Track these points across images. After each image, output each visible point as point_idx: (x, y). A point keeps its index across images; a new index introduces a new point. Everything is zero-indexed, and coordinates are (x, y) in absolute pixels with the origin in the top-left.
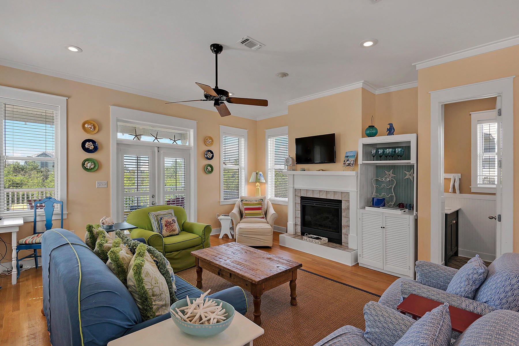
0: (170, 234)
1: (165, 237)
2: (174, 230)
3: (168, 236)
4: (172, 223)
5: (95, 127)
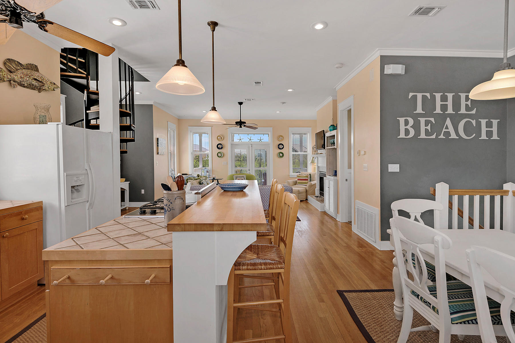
5: (222, 138)
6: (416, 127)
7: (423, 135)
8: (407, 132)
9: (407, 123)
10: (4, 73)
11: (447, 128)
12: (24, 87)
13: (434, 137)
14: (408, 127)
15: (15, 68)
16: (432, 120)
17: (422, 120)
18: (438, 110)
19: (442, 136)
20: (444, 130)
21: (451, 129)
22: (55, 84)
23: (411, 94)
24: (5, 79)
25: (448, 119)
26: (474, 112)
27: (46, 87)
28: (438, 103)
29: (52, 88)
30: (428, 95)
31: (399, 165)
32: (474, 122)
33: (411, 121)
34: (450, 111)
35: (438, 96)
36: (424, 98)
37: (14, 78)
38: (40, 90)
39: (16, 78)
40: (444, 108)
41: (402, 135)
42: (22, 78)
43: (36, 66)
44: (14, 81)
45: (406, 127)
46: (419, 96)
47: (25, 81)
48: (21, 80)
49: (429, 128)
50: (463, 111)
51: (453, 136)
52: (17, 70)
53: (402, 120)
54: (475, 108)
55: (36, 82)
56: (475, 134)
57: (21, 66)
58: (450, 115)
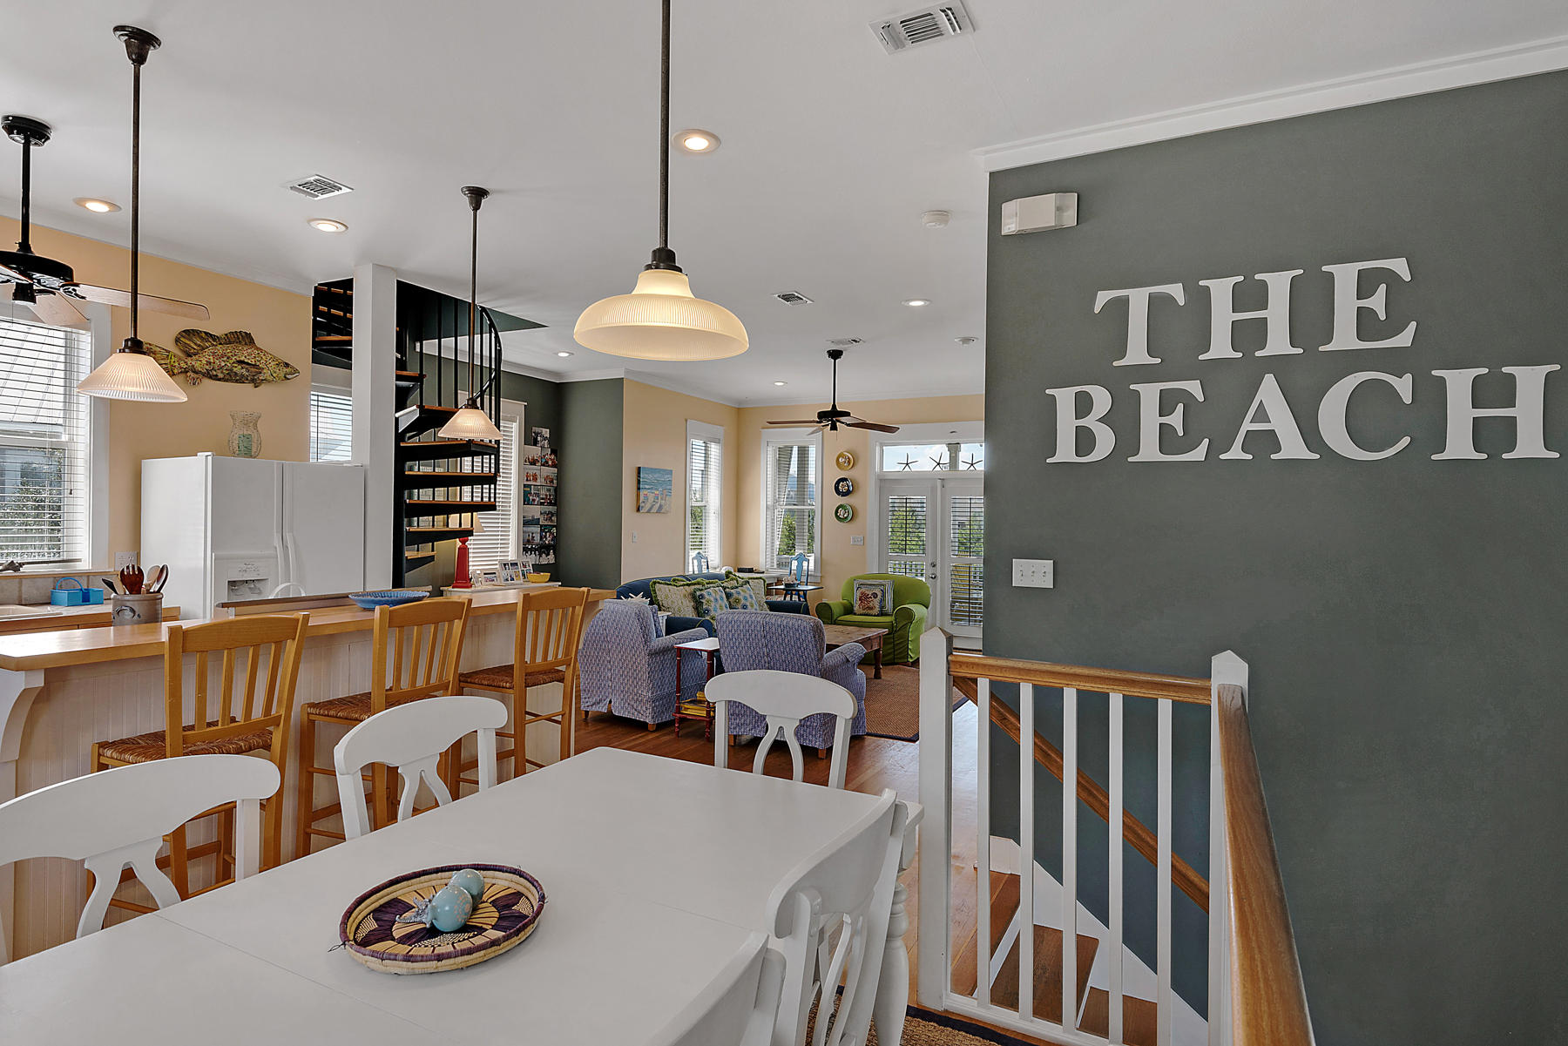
0: (864, 612)
1: (858, 614)
2: (871, 609)
3: (860, 614)
4: (870, 597)
5: (849, 460)
6: (1124, 419)
7: (1149, 450)
8: (1085, 440)
9: (1083, 405)
10: (173, 360)
11: (1261, 415)
12: (219, 380)
13: (1198, 454)
14: (1089, 422)
15: (199, 346)
16: (1194, 387)
17: (1149, 394)
18: (1221, 347)
19: (1236, 453)
20: (1247, 426)
21: (1282, 422)
22: (287, 365)
23: (1103, 297)
24: (176, 371)
25: (1269, 381)
26: (1404, 339)
27: (266, 374)
28: (1223, 317)
29: (282, 375)
30: (1176, 291)
31: (1052, 561)
32: (1404, 386)
33: (1102, 399)
34: (1278, 342)
35: (1221, 290)
36: (1158, 305)
37: (193, 366)
38: (256, 383)
39: (197, 365)
40: (1249, 335)
41: (1065, 452)
42: (210, 363)
43: (248, 335)
44: (196, 372)
45: (1081, 422)
46: (1139, 299)
47: (216, 368)
48: (207, 367)
49: (1176, 419)
50: (1345, 337)
51: (1293, 447)
52: (203, 349)
53: (1065, 398)
54: (1413, 325)
55: (242, 368)
56: (1406, 440)
57: (214, 340)
58: (1277, 365)
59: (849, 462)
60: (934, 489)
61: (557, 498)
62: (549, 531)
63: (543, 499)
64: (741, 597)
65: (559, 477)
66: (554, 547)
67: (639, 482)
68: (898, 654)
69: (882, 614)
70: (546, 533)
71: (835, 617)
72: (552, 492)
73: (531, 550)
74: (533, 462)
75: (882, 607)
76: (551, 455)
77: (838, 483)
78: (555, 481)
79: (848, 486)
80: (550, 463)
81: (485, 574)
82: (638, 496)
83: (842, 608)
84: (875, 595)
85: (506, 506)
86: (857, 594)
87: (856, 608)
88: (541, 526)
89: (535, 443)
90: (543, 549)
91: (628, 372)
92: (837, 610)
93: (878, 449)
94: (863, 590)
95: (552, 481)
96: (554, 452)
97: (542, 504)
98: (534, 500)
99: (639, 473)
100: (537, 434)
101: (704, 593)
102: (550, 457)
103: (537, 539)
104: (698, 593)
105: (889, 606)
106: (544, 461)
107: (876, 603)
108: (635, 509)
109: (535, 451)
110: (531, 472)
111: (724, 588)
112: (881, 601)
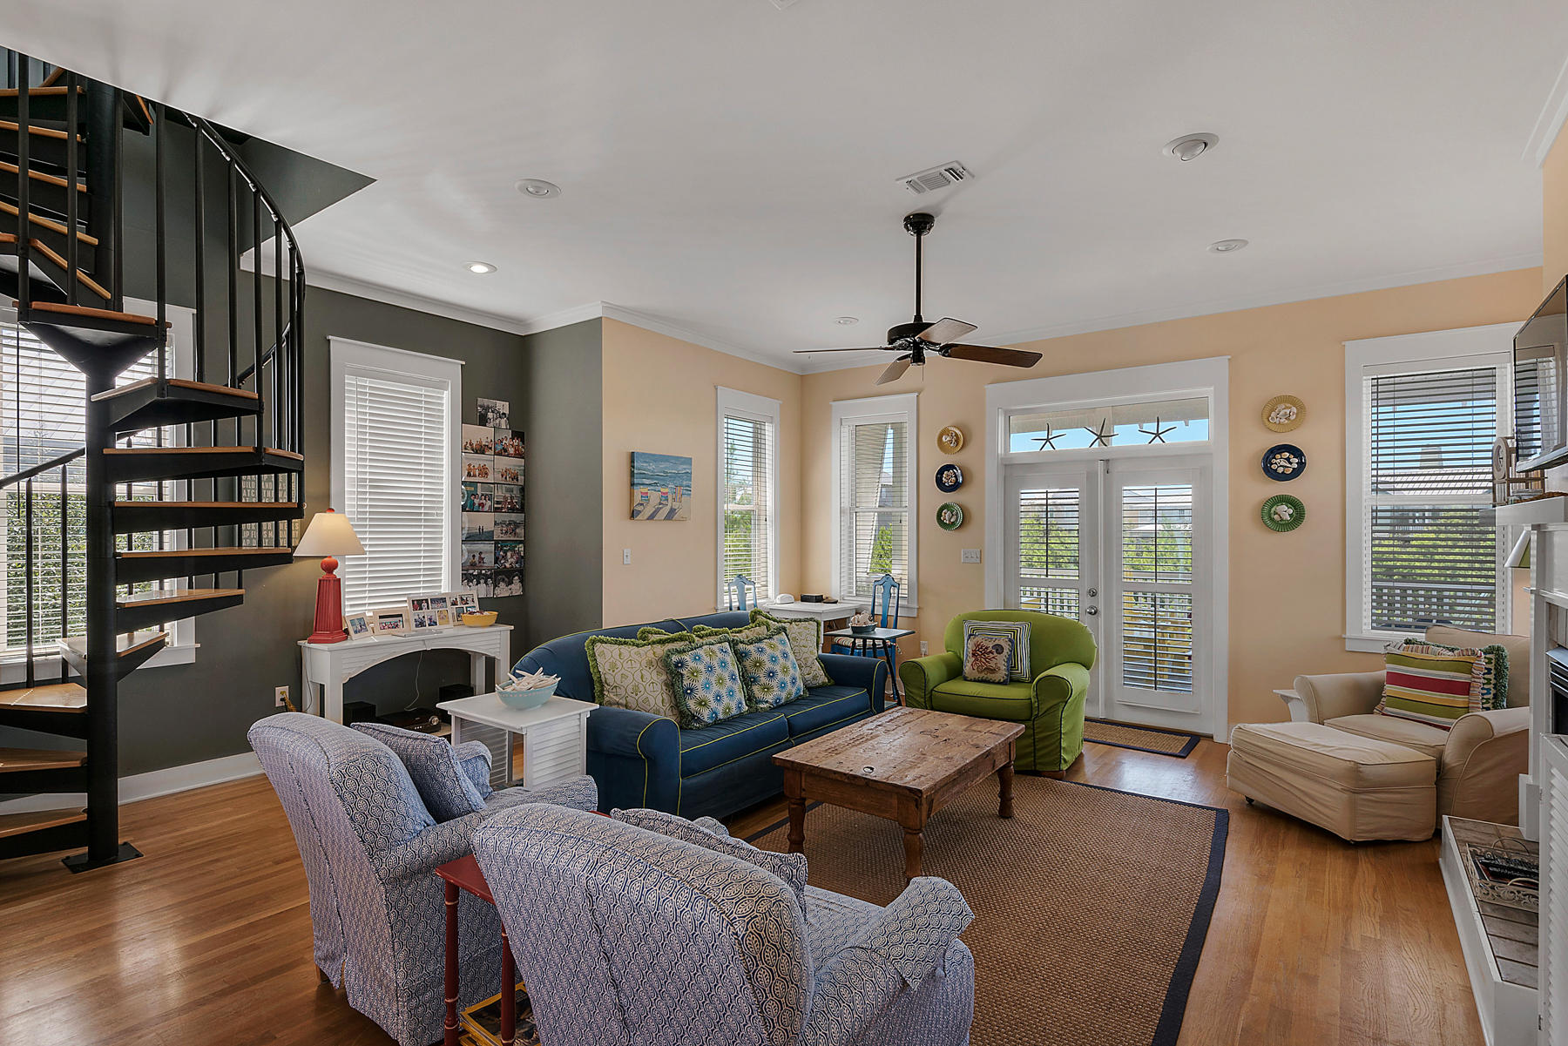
0: (981, 675)
1: (971, 680)
2: (993, 671)
3: (975, 681)
4: (991, 652)
5: (958, 438)
59: (957, 441)
60: (1092, 477)
61: (522, 502)
62: (512, 550)
63: (498, 503)
64: (765, 658)
65: (526, 471)
66: (521, 572)
67: (632, 474)
68: (1042, 756)
69: (1012, 680)
70: (505, 552)
71: (931, 686)
72: (516, 492)
73: (478, 578)
74: (481, 450)
75: (1012, 667)
76: (513, 439)
77: (941, 472)
78: (521, 478)
79: (956, 477)
80: (511, 451)
81: (380, 617)
82: (632, 495)
83: (944, 669)
84: (999, 649)
85: (432, 514)
86: (969, 646)
87: (967, 669)
88: (497, 542)
89: (483, 421)
90: (500, 575)
91: (608, 307)
92: (933, 674)
93: (1001, 420)
94: (979, 639)
95: (515, 478)
96: (518, 435)
97: (496, 510)
98: (482, 505)
99: (633, 461)
100: (487, 409)
101: (687, 657)
102: (512, 444)
103: (489, 560)
104: (675, 658)
105: (1024, 666)
106: (499, 448)
107: (1000, 662)
108: (628, 515)
109: (484, 434)
110: (476, 464)
111: (733, 644)
112: (1009, 659)
